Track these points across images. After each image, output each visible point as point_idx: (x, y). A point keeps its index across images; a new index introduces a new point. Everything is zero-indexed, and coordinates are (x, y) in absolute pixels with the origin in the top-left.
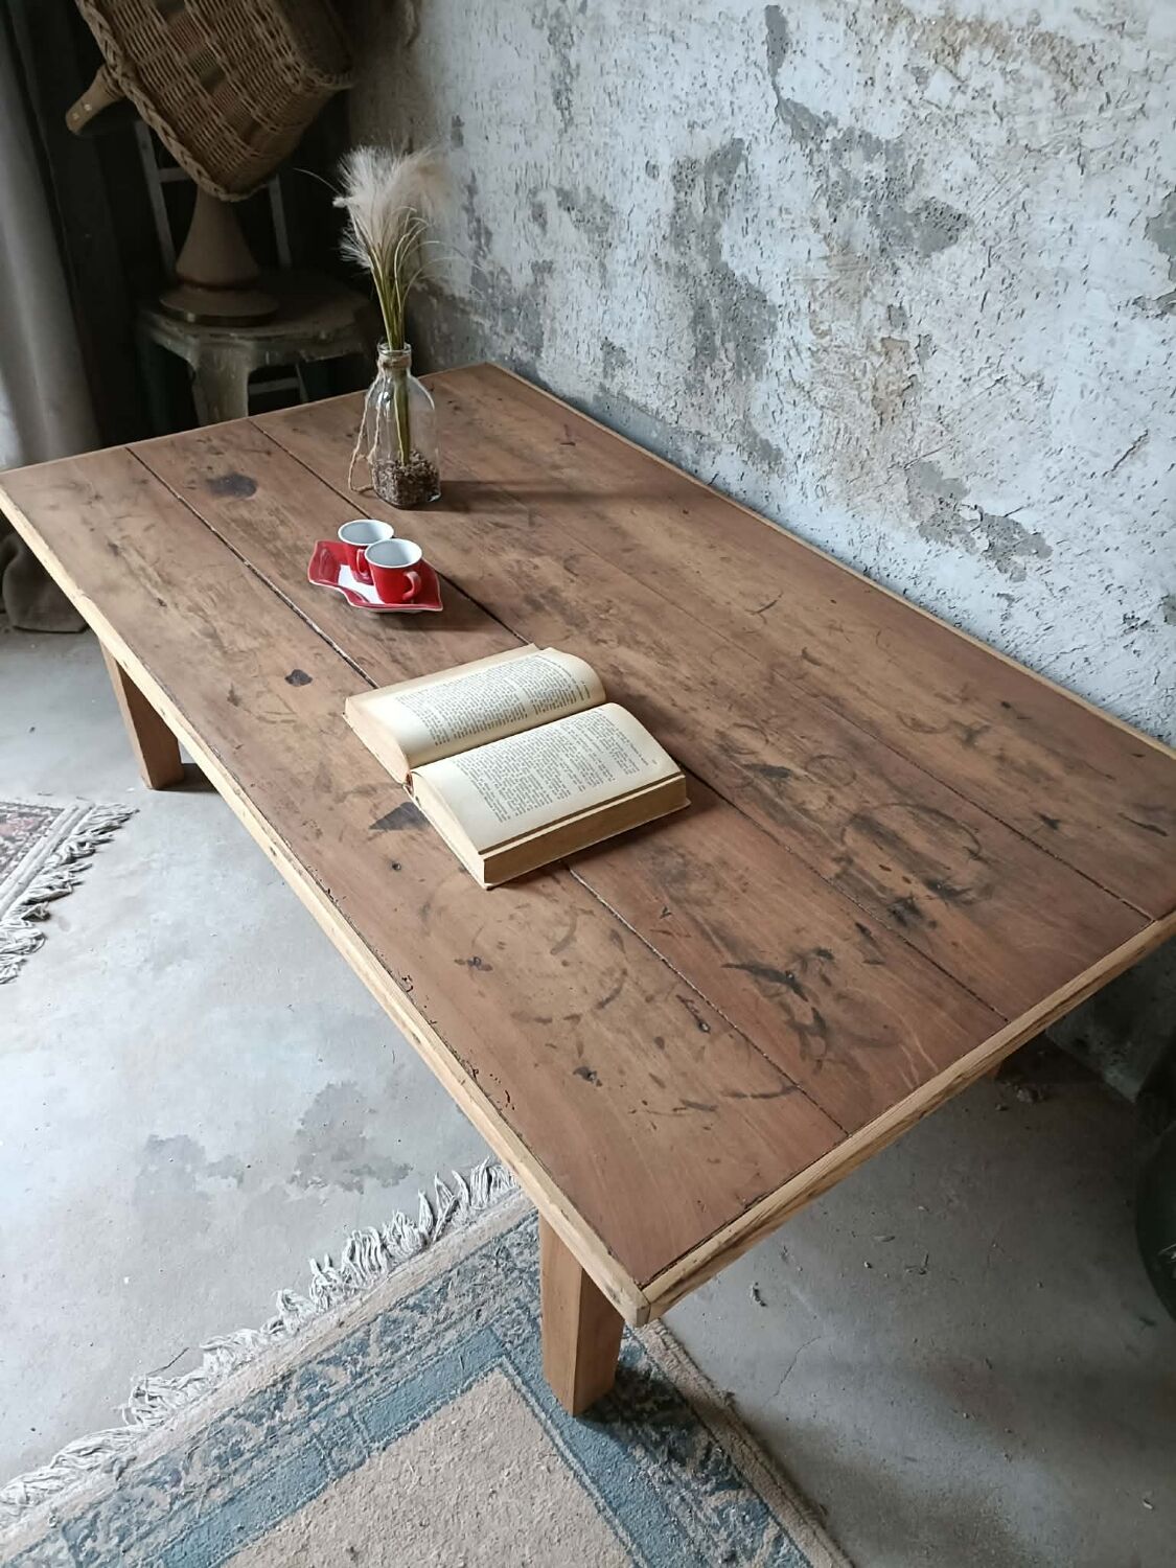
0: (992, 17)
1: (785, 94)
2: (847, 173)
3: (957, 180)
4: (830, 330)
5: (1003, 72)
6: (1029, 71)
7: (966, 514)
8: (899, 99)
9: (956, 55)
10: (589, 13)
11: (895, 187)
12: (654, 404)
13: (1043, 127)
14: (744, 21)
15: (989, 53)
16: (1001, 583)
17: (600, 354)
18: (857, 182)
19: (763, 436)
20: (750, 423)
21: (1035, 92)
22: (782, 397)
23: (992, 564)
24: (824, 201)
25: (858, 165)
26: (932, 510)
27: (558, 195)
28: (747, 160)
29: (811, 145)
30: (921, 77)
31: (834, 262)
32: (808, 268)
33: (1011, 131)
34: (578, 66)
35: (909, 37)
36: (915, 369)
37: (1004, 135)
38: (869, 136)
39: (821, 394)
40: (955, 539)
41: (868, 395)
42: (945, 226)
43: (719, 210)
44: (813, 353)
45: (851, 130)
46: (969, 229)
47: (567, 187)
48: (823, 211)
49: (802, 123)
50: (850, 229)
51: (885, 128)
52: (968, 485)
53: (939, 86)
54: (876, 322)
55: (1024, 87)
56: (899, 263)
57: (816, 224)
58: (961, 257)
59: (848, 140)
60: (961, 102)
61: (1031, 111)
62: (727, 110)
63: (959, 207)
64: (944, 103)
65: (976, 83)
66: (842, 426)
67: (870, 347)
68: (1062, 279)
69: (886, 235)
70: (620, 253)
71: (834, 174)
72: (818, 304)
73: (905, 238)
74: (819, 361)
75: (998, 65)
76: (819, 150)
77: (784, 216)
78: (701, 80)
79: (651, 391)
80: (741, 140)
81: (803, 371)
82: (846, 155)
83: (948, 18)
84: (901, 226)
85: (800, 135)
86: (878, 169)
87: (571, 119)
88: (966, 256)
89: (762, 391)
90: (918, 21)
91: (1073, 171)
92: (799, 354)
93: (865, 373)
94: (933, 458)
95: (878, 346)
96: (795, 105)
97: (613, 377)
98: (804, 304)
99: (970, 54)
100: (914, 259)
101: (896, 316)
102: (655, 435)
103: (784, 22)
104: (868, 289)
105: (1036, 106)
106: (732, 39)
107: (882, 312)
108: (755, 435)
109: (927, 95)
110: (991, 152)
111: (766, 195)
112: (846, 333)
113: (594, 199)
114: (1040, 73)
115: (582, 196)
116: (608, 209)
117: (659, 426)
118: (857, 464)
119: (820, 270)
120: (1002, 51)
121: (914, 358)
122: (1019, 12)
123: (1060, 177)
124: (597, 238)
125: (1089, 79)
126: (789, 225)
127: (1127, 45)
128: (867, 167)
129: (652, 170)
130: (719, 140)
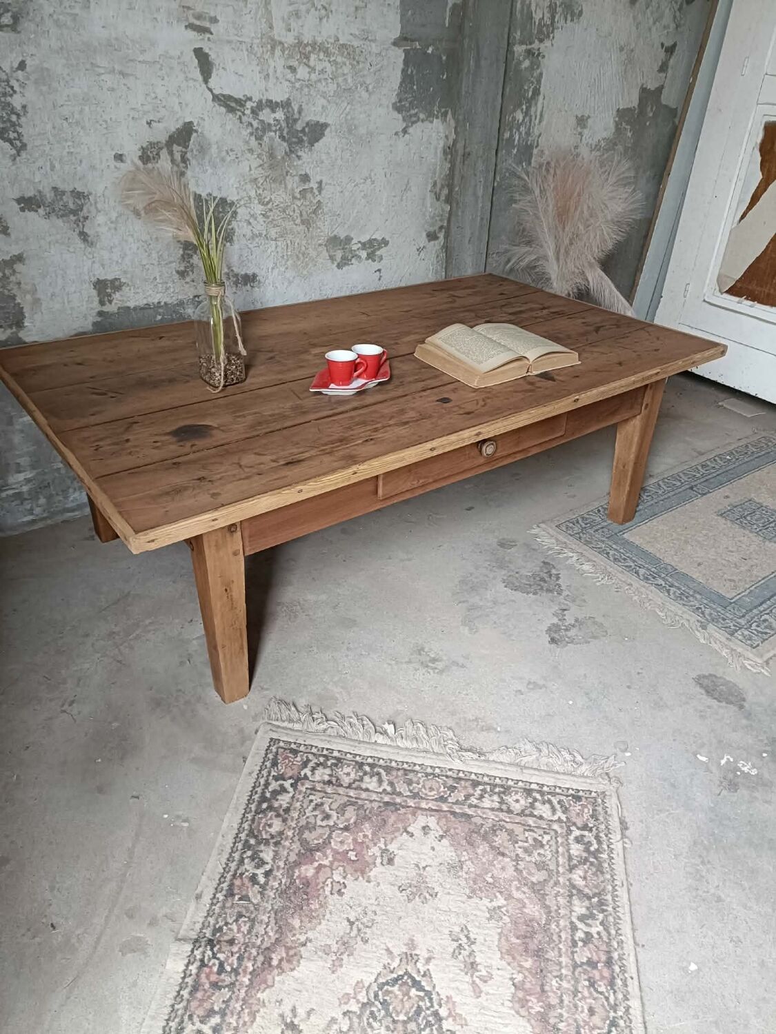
0: (319, 40)
1: (216, 92)
2: (262, 122)
3: (320, 108)
4: (271, 199)
5: (329, 61)
6: (339, 59)
7: (355, 248)
8: (283, 81)
9: (308, 58)
10: (28, 69)
11: (291, 121)
12: (155, 299)
13: (350, 80)
14: (179, 58)
15: (322, 55)
16: (376, 265)
17: (94, 293)
18: (269, 125)
19: (243, 273)
20: (232, 270)
21: (344, 67)
22: (250, 246)
23: (370, 261)
24: (253, 138)
25: (267, 116)
26: (341, 255)
27: (19, 204)
28: (196, 131)
29: (239, 113)
30: (293, 69)
31: (266, 165)
32: (251, 175)
33: (337, 84)
34: (24, 107)
35: (283, 54)
36: (319, 198)
37: (335, 85)
38: (272, 101)
39: (273, 233)
40: (353, 261)
41: (298, 221)
42: (317, 131)
43: (182, 165)
44: (263, 215)
45: (261, 101)
46: (328, 130)
47: (30, 193)
48: (253, 142)
49: (229, 103)
50: (272, 146)
51: (278, 96)
52: (352, 236)
53: (302, 72)
54: (295, 185)
55: (339, 66)
56: (299, 154)
57: (251, 151)
58: (328, 141)
59: (260, 106)
60: (314, 77)
61: (344, 75)
62: (177, 108)
63: (322, 120)
64: (307, 78)
65: (318, 68)
66: (289, 242)
67: (294, 198)
68: (370, 134)
69: (290, 145)
70: (101, 219)
71: (255, 124)
72: (261, 190)
73: (301, 141)
74: (268, 217)
75: (327, 59)
76: (244, 114)
77: (231, 153)
78: (153, 95)
79: (151, 292)
80: (191, 123)
81: (260, 226)
82: (261, 113)
83: (300, 43)
84: (296, 137)
85: (231, 110)
86: (280, 115)
87: (24, 146)
88: (330, 140)
89: (234, 250)
90: (286, 45)
91: (365, 95)
92: (256, 219)
93: (294, 211)
94: (335, 233)
95: (299, 196)
96: (223, 96)
97: (110, 302)
98: (253, 194)
99: (313, 57)
100: (306, 150)
101: (305, 178)
102: (159, 317)
103: (207, 55)
104: (287, 172)
105: (345, 72)
106: (172, 68)
107: (297, 178)
108: (236, 275)
109: (298, 77)
110: (332, 94)
111: (216, 146)
112: (280, 197)
113: (63, 193)
114: (344, 60)
115: (49, 196)
116: (78, 195)
117: (161, 310)
118: (301, 255)
119: (256, 173)
120: (327, 53)
121: (317, 193)
122: (329, 37)
123: (360, 97)
124: (72, 218)
125: (362, 59)
126: (233, 157)
127: (373, 45)
128: (273, 116)
129: (119, 157)
130: (173, 126)
